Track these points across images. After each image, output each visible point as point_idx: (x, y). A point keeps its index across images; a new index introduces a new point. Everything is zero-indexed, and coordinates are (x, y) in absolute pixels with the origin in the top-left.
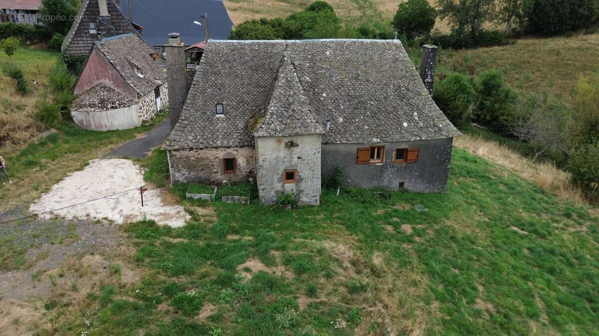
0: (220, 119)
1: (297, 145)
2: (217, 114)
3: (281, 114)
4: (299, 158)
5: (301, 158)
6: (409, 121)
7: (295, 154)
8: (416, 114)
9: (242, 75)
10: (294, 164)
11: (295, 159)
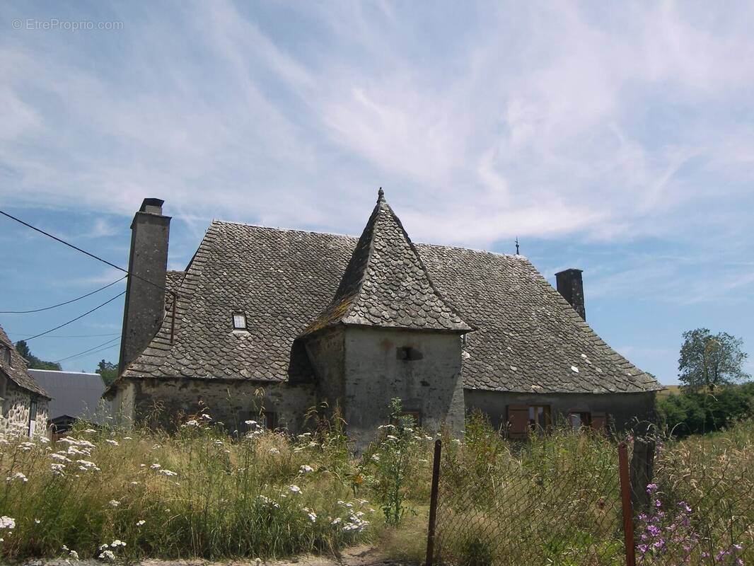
0: (242, 338)
1: (419, 356)
2: (235, 328)
3: (385, 294)
4: (424, 384)
5: (428, 385)
6: (578, 365)
7: (417, 375)
8: (583, 356)
9: (279, 274)
10: (416, 397)
11: (418, 386)
